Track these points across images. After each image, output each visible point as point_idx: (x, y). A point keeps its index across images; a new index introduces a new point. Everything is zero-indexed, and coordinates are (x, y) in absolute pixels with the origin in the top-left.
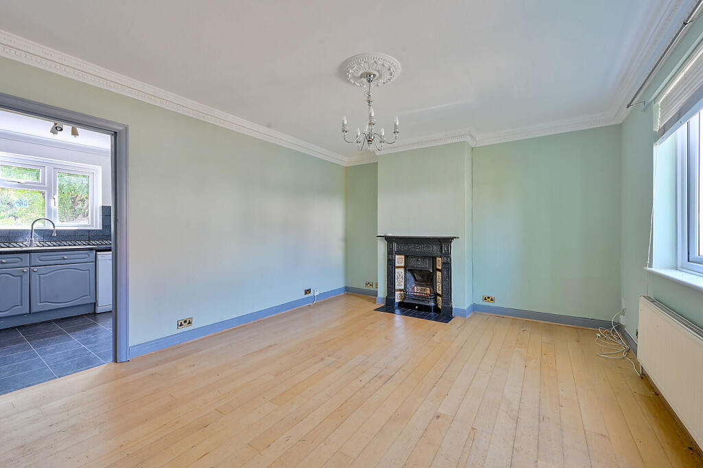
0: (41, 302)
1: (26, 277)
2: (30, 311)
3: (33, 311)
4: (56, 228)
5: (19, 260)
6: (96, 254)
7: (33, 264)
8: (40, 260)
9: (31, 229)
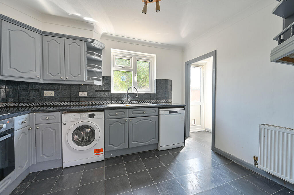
0: (133, 142)
1: (127, 124)
2: (128, 147)
3: (130, 147)
4: (138, 93)
5: (123, 113)
6: (159, 110)
7: (130, 116)
8: (133, 113)
9: (127, 93)
